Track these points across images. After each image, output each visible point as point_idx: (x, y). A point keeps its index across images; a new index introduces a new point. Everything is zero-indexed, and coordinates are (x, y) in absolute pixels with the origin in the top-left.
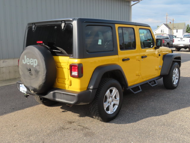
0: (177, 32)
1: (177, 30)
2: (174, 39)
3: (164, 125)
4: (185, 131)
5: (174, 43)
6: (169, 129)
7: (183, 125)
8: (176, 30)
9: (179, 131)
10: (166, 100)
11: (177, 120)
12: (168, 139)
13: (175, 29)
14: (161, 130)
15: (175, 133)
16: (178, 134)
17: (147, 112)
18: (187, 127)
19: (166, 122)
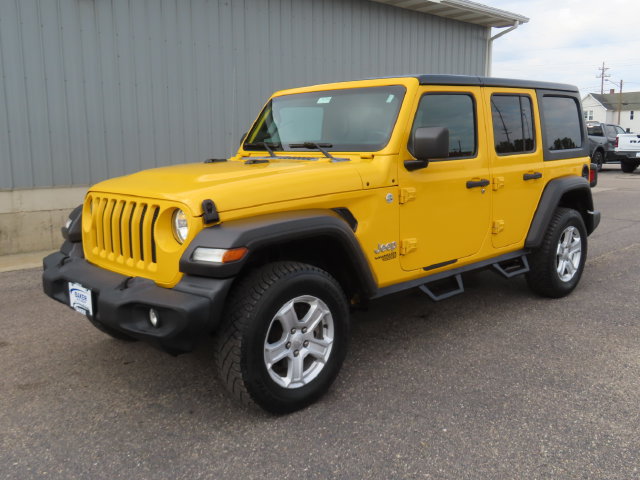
0: (632, 118)
1: (632, 113)
2: (618, 135)
3: (551, 382)
4: (614, 405)
5: (617, 150)
6: (566, 396)
7: (611, 389)
8: (630, 112)
9: (595, 406)
10: (570, 309)
11: (594, 371)
12: (556, 426)
13: (625, 110)
14: (540, 399)
15: (584, 408)
16: (591, 414)
17: (504, 343)
18: (622, 392)
19: (558, 375)
